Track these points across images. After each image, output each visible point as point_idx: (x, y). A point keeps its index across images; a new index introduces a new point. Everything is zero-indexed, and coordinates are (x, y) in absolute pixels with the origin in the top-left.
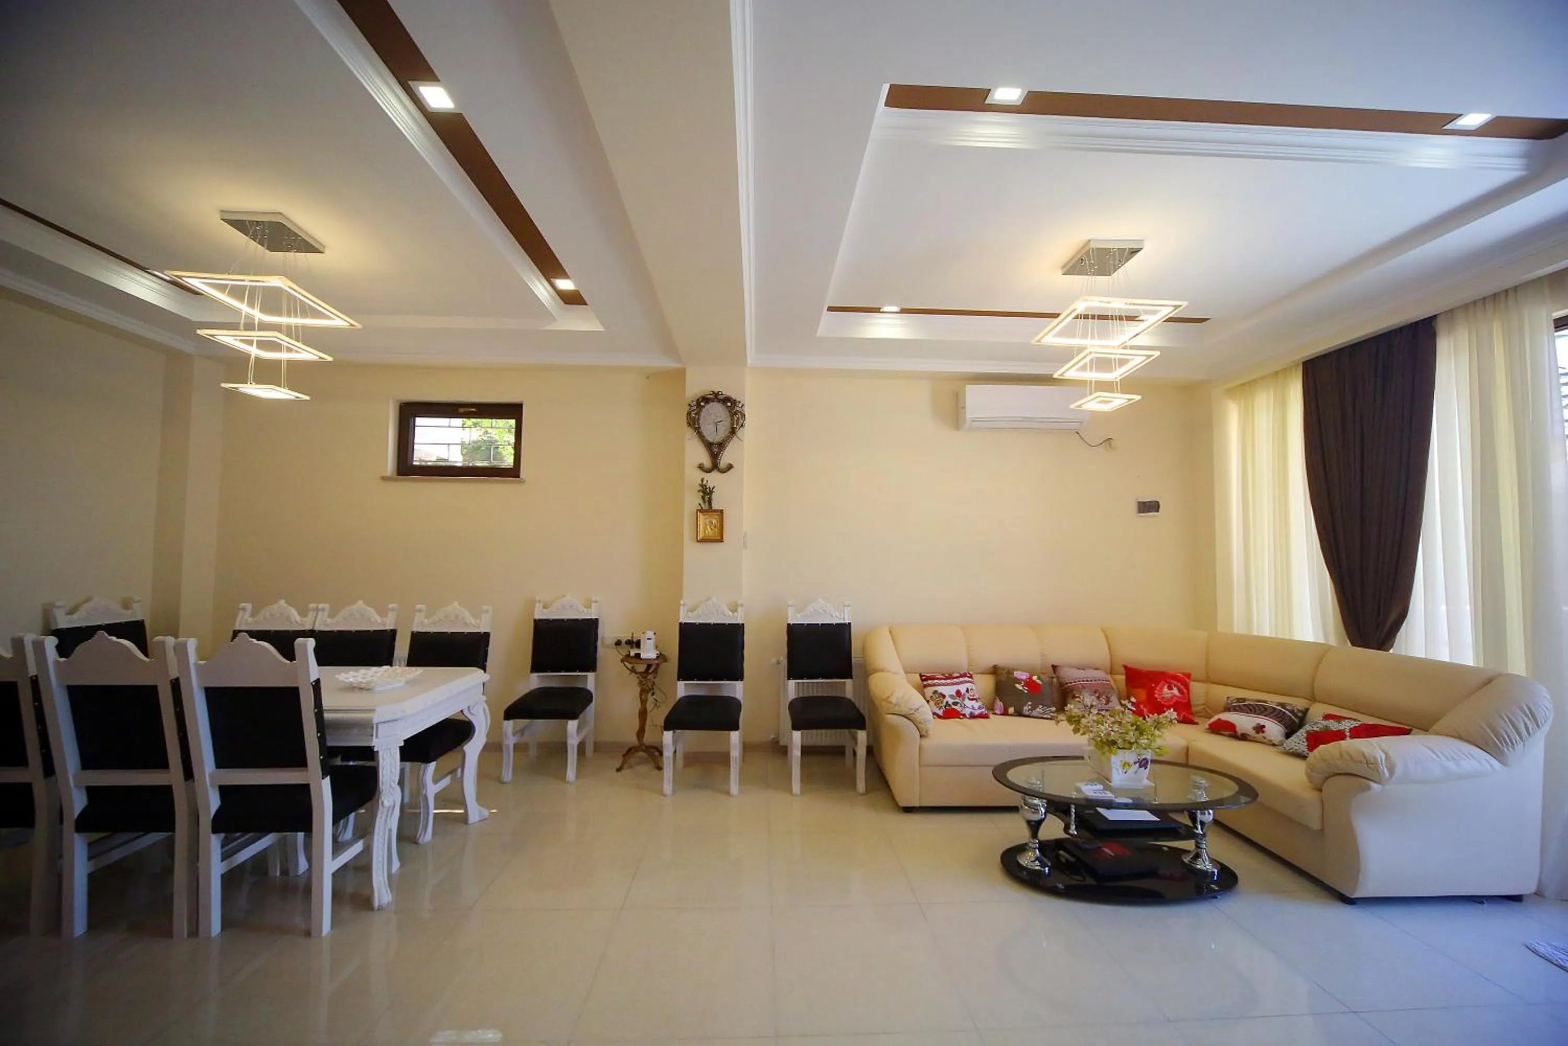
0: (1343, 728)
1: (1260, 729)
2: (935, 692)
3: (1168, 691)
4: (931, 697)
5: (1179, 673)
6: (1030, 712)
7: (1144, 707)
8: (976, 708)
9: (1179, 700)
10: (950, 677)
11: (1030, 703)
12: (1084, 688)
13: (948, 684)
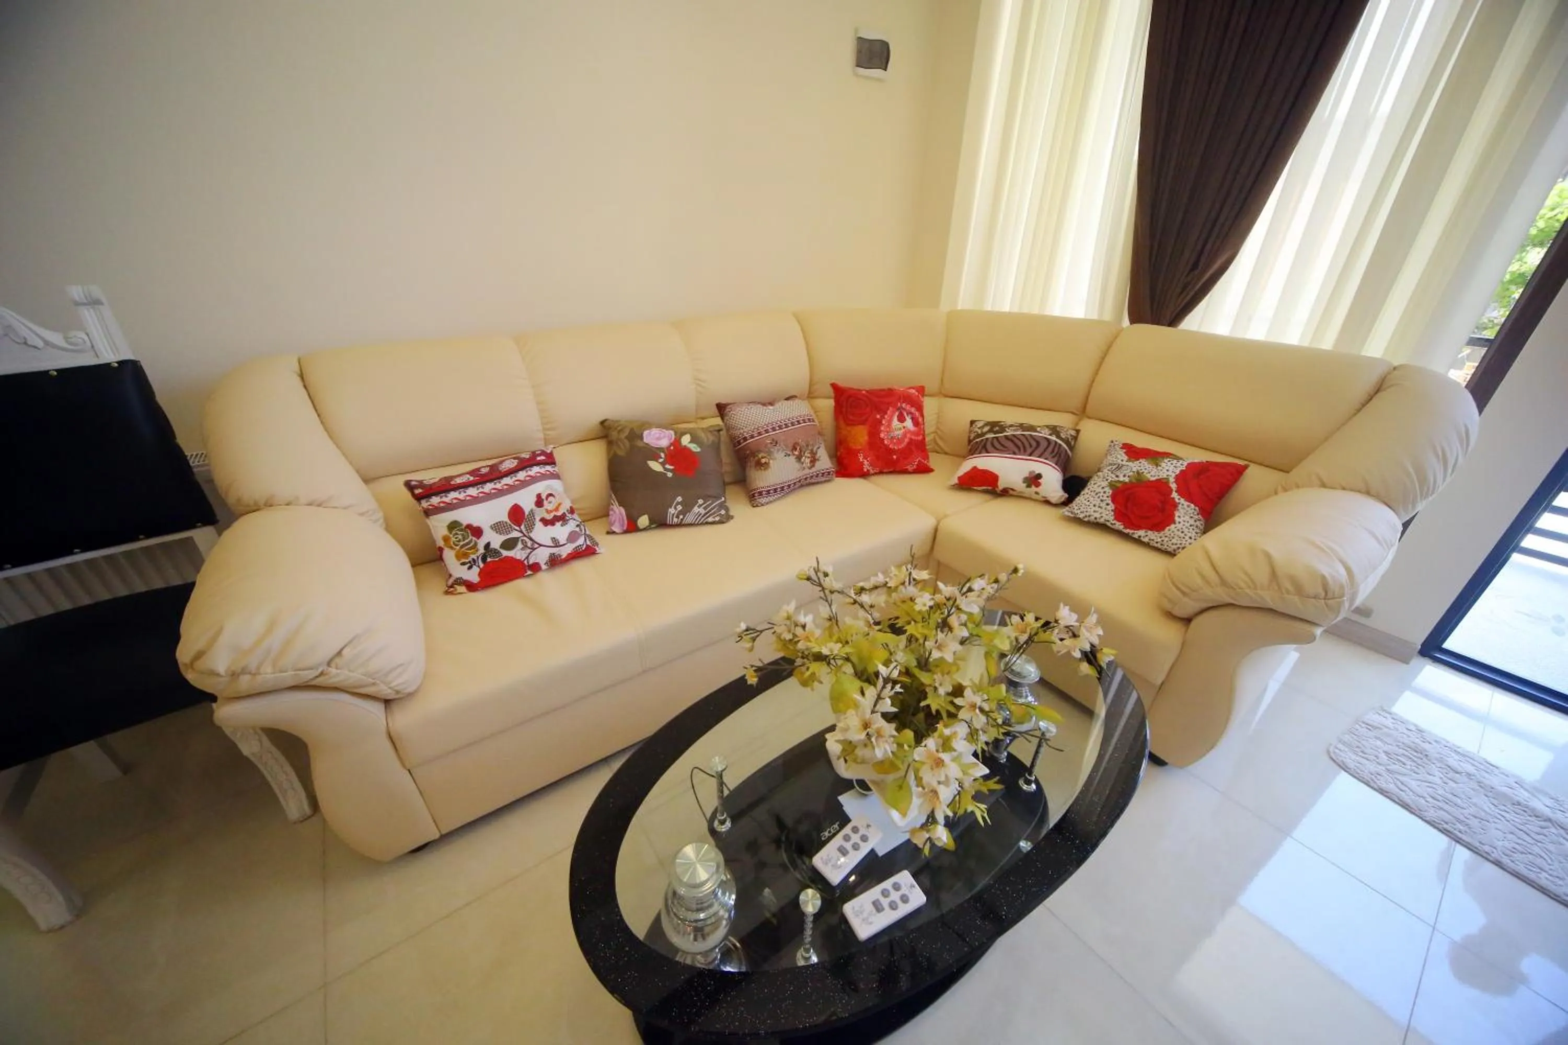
0: (1165, 476)
1: (1034, 480)
2: (454, 525)
3: (900, 425)
4: (446, 539)
5: (910, 388)
6: (681, 517)
7: (865, 458)
8: (562, 542)
9: (913, 437)
10: (495, 474)
11: (679, 499)
12: (775, 443)
13: (488, 497)
